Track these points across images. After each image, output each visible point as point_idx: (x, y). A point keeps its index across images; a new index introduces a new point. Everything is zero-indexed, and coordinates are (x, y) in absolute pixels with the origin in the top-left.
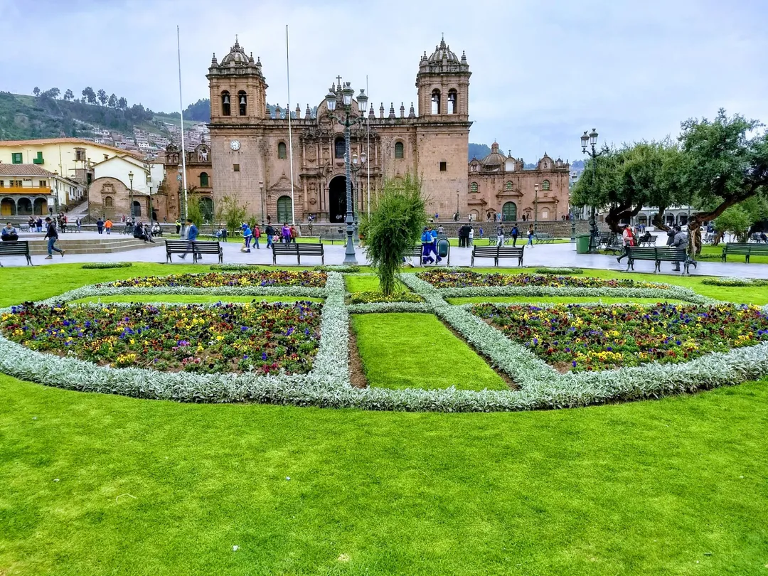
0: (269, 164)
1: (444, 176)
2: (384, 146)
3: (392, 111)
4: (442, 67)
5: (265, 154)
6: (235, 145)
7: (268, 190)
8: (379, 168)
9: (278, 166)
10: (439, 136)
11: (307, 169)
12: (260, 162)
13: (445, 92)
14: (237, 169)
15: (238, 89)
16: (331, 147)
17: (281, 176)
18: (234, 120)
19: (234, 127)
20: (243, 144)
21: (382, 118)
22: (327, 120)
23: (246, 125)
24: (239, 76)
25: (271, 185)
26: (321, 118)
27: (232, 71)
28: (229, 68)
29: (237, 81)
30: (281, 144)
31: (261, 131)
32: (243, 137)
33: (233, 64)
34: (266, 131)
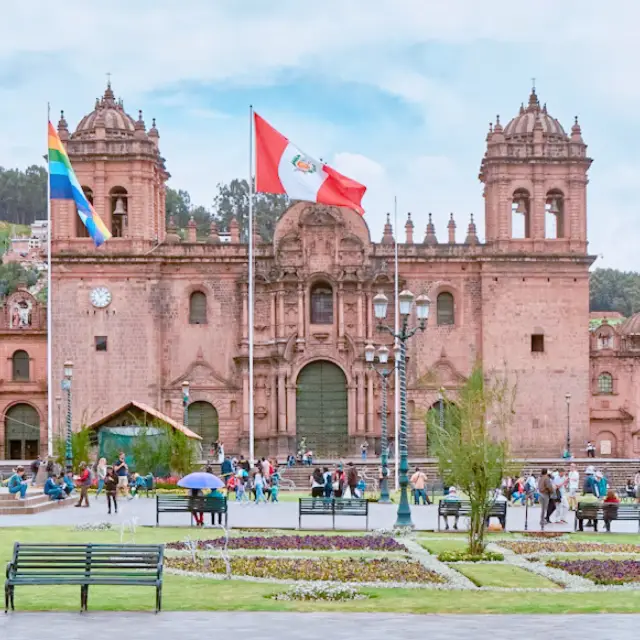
0: (169, 335)
1: (540, 362)
3: (431, 228)
4: (532, 146)
5: (162, 314)
6: (100, 296)
9: (188, 338)
10: (529, 282)
12: (150, 330)
13: (538, 194)
14: (101, 346)
15: (112, 184)
16: (302, 301)
17: (194, 359)
18: (100, 246)
19: (100, 260)
20: (118, 295)
21: (409, 244)
22: (295, 247)
23: (125, 257)
24: (113, 159)
25: (172, 377)
26: (282, 242)
27: (100, 148)
28: (94, 142)
29: (110, 167)
30: (197, 294)
31: (156, 268)
32: (117, 279)
33: (101, 134)
34: (167, 269)
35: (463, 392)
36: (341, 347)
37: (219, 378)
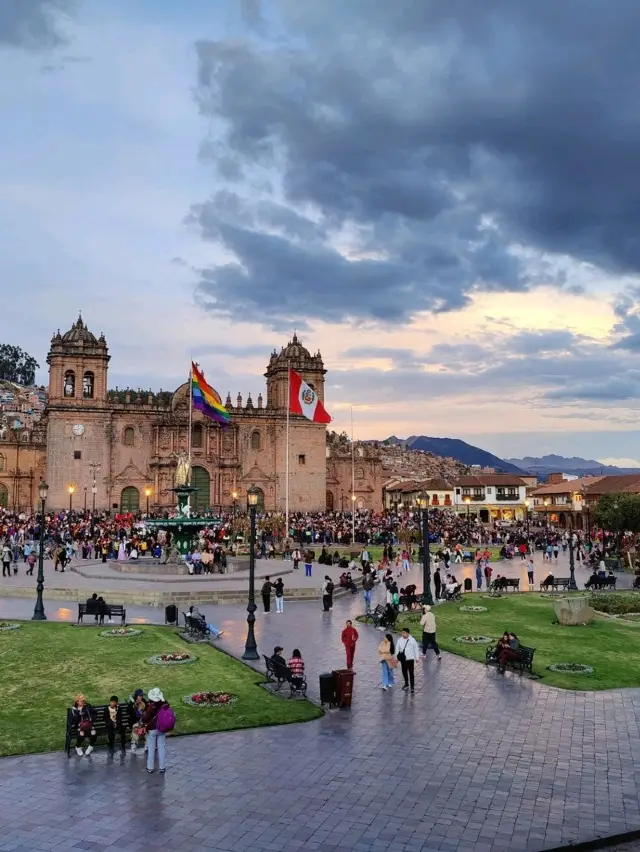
0: (115, 451)
1: (303, 469)
2: (241, 436)
3: (250, 400)
5: (111, 440)
6: (79, 429)
7: (110, 481)
8: (237, 458)
9: (125, 454)
10: (297, 429)
11: (160, 458)
12: (105, 448)
14: (78, 455)
15: (86, 370)
16: (189, 435)
17: (127, 464)
18: (79, 402)
19: (79, 409)
20: (88, 428)
21: (239, 408)
22: (184, 408)
23: (93, 408)
24: (88, 357)
25: (115, 474)
26: (178, 405)
27: (81, 351)
28: (77, 347)
29: (85, 361)
30: (129, 429)
31: (109, 415)
32: (88, 421)
33: (81, 343)
34: (114, 416)
35: (265, 483)
36: (209, 459)
37: (141, 473)
